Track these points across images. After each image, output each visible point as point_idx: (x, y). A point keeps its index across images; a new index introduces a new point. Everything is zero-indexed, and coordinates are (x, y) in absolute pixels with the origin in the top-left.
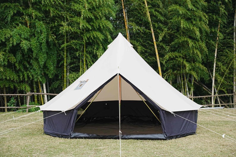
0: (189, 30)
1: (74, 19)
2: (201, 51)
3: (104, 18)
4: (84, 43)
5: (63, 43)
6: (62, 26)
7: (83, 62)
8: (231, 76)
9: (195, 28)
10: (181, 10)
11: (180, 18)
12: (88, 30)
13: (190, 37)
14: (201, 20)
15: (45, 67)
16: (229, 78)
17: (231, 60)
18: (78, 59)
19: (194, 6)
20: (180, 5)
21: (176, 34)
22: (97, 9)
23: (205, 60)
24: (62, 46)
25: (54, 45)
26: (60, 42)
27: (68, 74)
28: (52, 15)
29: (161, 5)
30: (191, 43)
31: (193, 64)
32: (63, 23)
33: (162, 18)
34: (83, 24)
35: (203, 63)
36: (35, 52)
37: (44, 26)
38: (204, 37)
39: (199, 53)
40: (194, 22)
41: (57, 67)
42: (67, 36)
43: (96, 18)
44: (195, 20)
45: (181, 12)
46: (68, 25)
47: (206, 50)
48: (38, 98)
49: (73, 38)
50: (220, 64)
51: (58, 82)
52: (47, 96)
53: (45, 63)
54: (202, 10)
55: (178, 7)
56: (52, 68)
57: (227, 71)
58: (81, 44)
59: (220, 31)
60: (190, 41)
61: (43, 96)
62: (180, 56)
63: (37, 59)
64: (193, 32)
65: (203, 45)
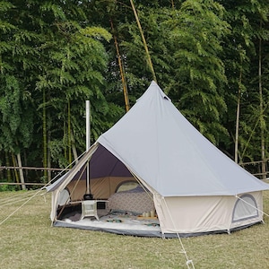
0: (201, 81)
1: (54, 72)
2: (219, 108)
3: (91, 69)
4: (68, 101)
5: (41, 102)
6: (39, 80)
7: (67, 125)
8: (259, 138)
9: (209, 79)
10: (190, 57)
11: (189, 66)
12: (72, 85)
13: (204, 91)
14: (216, 68)
15: (19, 133)
16: (256, 141)
17: (257, 118)
18: (61, 122)
19: (207, 50)
20: (189, 50)
21: (185, 87)
22: (82, 58)
23: (225, 120)
24: (41, 106)
25: (30, 105)
26: (38, 101)
27: (49, 141)
28: (25, 67)
29: (165, 50)
30: (205, 98)
31: (209, 125)
32: (40, 77)
33: (167, 67)
34: (64, 77)
35: (222, 123)
36: (5, 114)
37: (16, 81)
38: (222, 91)
39: (215, 110)
40: (208, 71)
41: (35, 133)
42: (46, 92)
43: (82, 69)
44: (209, 68)
45: (189, 59)
46: (47, 79)
47: (225, 106)
48: (12, 174)
49: (53, 96)
50: (243, 123)
51: (37, 152)
52: (24, 170)
53: (18, 129)
54: (218, 56)
55: (186, 52)
56: (27, 135)
57: (253, 132)
58: (64, 103)
59: (242, 82)
60: (203, 95)
61: (18, 171)
62: (192, 115)
63: (7, 124)
64: (207, 83)
65: (222, 100)
